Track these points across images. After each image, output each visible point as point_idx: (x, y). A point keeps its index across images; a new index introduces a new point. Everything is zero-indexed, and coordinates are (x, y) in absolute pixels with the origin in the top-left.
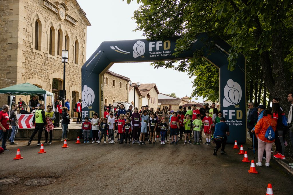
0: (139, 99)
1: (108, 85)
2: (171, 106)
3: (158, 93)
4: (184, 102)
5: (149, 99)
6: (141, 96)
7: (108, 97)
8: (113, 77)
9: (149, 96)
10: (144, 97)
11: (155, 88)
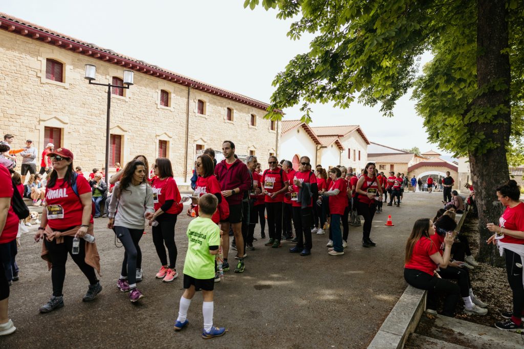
0: (317, 150)
1: (206, 116)
2: (393, 165)
3: (367, 143)
4: (420, 159)
5: (341, 151)
6: (319, 146)
7: (209, 142)
8: (225, 101)
9: (340, 145)
10: (326, 147)
11: (359, 131)
